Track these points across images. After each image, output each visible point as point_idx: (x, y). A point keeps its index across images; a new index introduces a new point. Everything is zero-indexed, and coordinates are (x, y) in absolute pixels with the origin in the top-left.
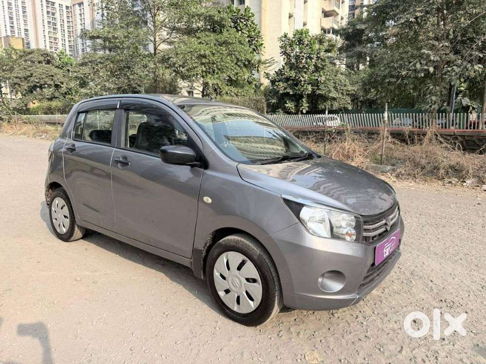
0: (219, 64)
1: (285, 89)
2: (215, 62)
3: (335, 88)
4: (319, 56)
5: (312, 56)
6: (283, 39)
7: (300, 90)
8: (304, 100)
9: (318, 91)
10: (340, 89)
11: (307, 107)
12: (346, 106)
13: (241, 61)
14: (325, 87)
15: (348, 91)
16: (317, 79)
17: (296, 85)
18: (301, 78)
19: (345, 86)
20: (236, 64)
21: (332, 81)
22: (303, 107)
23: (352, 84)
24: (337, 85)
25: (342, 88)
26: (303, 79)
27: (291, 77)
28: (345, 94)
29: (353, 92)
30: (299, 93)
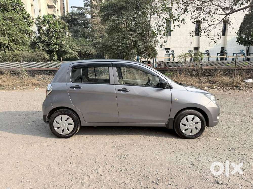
0: (8, 31)
1: (43, 47)
2: (5, 30)
3: (70, 48)
4: (60, 30)
5: (57, 30)
6: (38, 19)
7: (52, 48)
8: (54, 53)
9: (62, 49)
10: (73, 49)
11: (57, 57)
12: (76, 57)
13: (23, 30)
14: (66, 47)
15: (76, 49)
16: (61, 43)
17: (49, 45)
18: (52, 42)
19: (75, 46)
20: (20, 32)
21: (68, 44)
22: (54, 57)
23: (78, 46)
24: (71, 46)
25: (74, 48)
26: (53, 42)
27: (46, 40)
28: (75, 51)
29: (79, 50)
30: (52, 49)
